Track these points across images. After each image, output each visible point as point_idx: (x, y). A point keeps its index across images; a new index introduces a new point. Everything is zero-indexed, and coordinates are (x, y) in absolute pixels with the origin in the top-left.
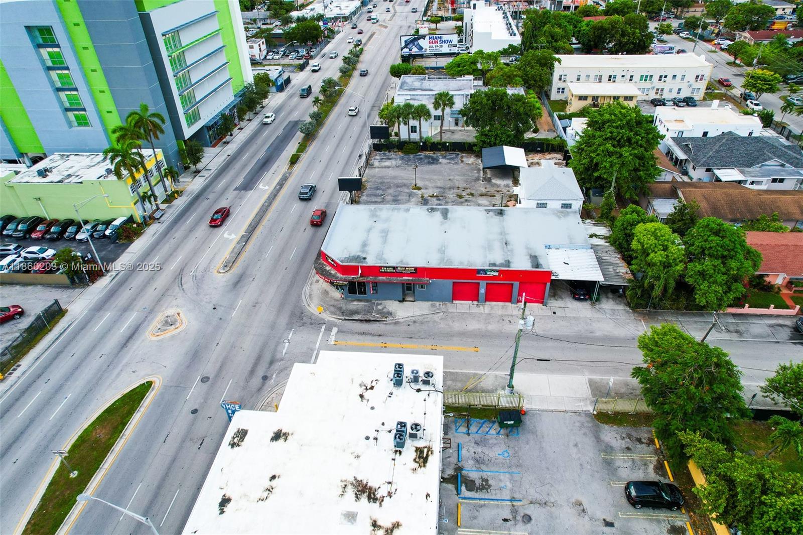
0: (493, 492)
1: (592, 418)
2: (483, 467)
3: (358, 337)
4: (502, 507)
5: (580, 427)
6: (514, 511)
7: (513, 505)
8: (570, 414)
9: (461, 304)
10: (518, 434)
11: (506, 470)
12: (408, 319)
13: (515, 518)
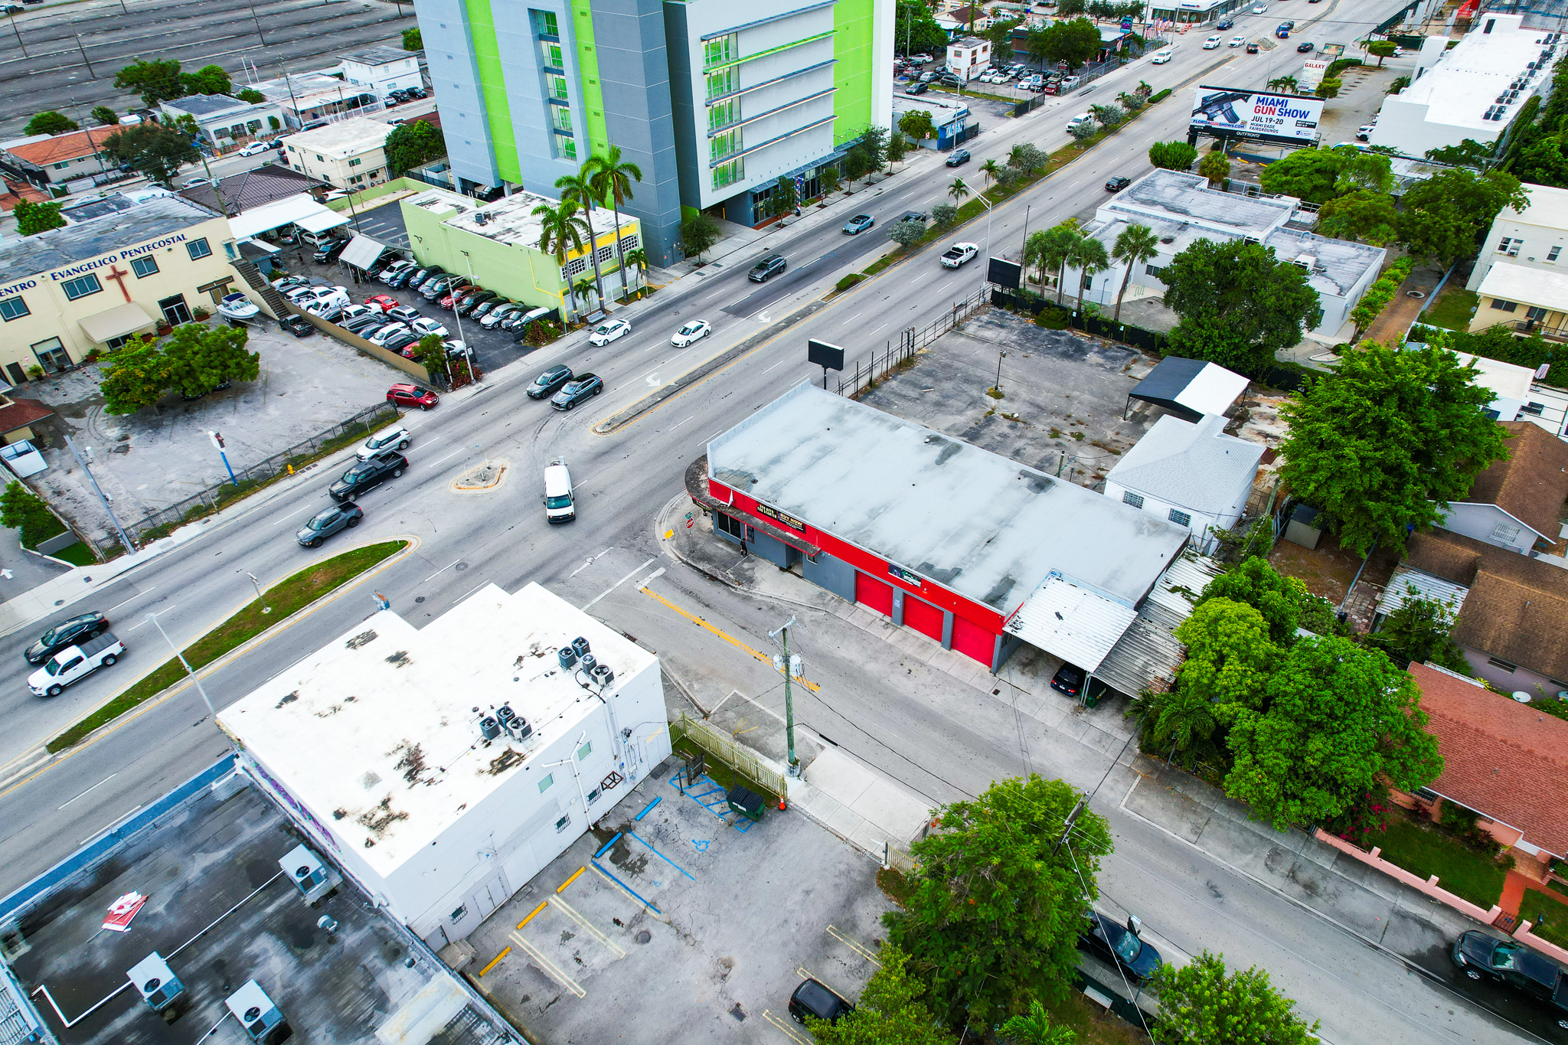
0: (638, 880)
1: (872, 872)
2: (658, 845)
3: (678, 594)
4: (631, 904)
5: (841, 873)
6: (638, 919)
7: (644, 911)
8: (848, 847)
9: (865, 612)
10: (746, 830)
11: (682, 865)
12: (769, 600)
13: (630, 926)
